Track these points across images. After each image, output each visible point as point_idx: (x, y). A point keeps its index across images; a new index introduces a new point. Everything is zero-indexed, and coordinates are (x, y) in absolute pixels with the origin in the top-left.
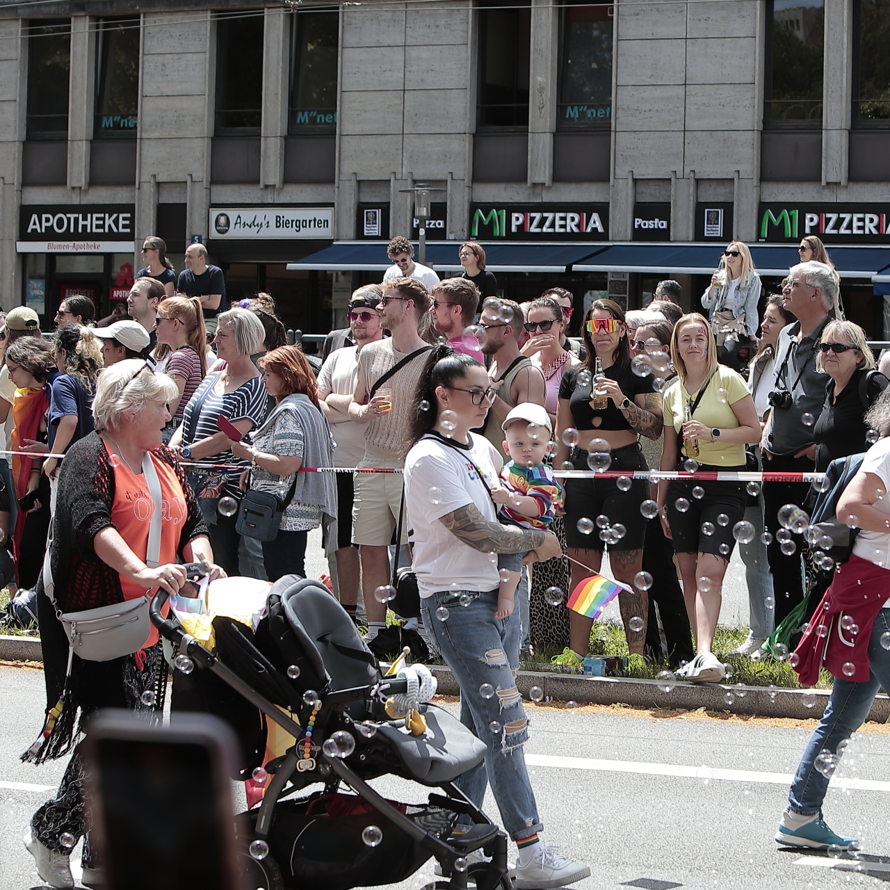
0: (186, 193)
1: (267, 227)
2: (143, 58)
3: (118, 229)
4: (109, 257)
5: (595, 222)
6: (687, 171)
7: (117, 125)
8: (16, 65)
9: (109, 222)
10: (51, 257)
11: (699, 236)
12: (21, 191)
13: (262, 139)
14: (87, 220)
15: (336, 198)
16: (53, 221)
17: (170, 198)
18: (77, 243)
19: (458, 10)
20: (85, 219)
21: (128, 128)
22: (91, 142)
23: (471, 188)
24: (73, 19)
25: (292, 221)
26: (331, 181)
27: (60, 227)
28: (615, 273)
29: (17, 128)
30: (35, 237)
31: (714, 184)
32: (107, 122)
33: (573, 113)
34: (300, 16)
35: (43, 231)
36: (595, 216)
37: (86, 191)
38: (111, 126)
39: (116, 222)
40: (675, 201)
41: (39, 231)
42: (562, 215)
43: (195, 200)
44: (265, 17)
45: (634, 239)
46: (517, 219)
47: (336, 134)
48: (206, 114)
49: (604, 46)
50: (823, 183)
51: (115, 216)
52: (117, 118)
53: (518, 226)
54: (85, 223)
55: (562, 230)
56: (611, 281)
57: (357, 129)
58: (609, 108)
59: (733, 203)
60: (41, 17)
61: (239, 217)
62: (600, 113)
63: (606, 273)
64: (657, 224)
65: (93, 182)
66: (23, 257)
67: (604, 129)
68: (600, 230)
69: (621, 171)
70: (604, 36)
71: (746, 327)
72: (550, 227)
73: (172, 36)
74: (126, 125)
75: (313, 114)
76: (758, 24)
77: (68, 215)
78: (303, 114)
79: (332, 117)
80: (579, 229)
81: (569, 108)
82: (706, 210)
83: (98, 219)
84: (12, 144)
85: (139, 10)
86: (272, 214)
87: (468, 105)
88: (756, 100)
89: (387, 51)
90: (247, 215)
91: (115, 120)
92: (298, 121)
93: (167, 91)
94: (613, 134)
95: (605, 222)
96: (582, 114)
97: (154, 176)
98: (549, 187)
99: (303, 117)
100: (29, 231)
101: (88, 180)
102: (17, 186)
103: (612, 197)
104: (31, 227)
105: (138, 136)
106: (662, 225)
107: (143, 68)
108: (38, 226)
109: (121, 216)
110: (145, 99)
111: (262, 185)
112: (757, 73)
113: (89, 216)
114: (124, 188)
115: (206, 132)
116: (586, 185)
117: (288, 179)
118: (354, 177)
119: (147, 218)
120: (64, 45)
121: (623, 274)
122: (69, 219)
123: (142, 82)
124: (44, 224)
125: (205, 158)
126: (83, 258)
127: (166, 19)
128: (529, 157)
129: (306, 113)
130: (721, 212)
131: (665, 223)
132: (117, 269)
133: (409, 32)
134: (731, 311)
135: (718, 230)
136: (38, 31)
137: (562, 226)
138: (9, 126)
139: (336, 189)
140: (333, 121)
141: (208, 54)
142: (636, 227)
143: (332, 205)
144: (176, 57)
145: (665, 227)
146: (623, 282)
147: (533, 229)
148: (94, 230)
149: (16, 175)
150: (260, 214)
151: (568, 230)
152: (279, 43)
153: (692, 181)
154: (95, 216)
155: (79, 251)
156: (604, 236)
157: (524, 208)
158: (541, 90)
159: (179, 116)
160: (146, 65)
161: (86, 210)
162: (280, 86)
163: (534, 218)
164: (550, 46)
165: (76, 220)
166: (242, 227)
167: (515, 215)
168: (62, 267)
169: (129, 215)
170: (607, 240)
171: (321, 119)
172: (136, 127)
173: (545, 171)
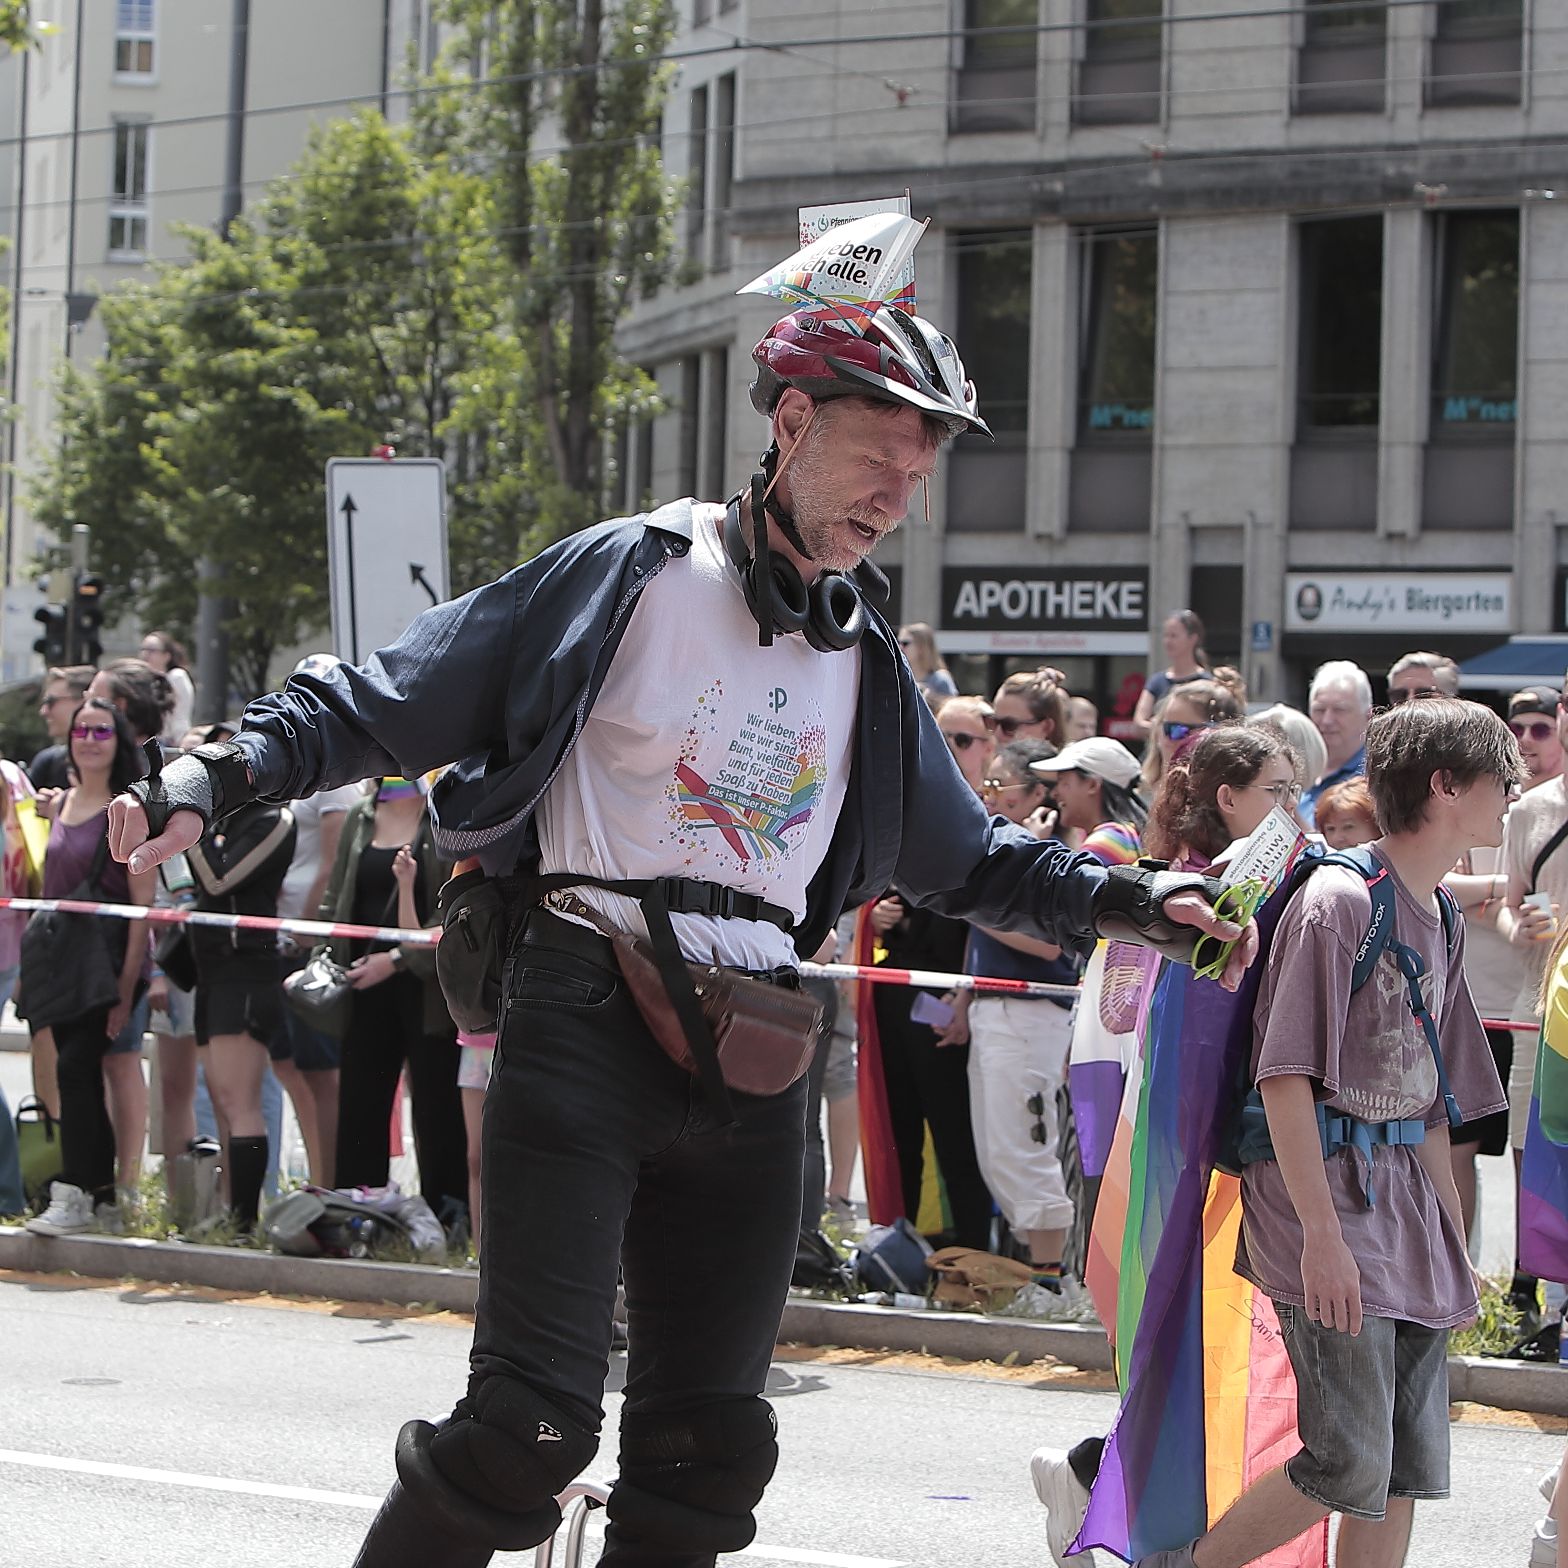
0: (1242, 545)
1: (1391, 608)
2: (1164, 299)
3: (1119, 610)
4: (1102, 662)
7: (1117, 421)
9: (1103, 597)
10: (996, 660)
12: (944, 541)
13: (1381, 448)
14: (1062, 594)
15: (1516, 557)
16: (1002, 596)
17: (1212, 555)
18: (1044, 635)
20: (1059, 591)
21: (1139, 427)
22: (1072, 452)
24: (1036, 229)
25: (1437, 599)
26: (1507, 526)
27: (1014, 607)
30: (969, 623)
32: (1100, 416)
35: (984, 613)
37: (1061, 542)
38: (1108, 423)
39: (1116, 598)
41: (976, 612)
43: (1260, 560)
44: (1387, 225)
47: (1514, 440)
48: (1280, 402)
52: (1118, 410)
54: (1059, 599)
57: (1555, 431)
61: (1340, 591)
65: (1076, 525)
73: (1217, 260)
74: (1134, 423)
75: (1475, 403)
77: (1028, 586)
78: (1456, 405)
79: (1508, 409)
83: (1083, 592)
85: (1157, 214)
86: (1399, 585)
90: (1355, 587)
91: (1114, 412)
92: (1448, 416)
93: (1208, 360)
97: (1185, 515)
99: (1455, 409)
100: (958, 612)
101: (1066, 523)
102: (936, 531)
104: (962, 605)
105: (1156, 443)
107: (1164, 318)
108: (973, 605)
109: (1127, 587)
110: (1168, 374)
111: (1380, 534)
113: (1066, 587)
114: (1129, 537)
115: (1279, 435)
117: (1428, 524)
118: (1550, 519)
119: (1171, 590)
122: (1030, 593)
123: (1164, 344)
124: (985, 601)
125: (1279, 481)
127: (1206, 228)
129: (1462, 402)
132: (1116, 685)
139: (1516, 540)
140: (1511, 413)
141: (1283, 293)
144: (1224, 297)
148: (1076, 613)
149: (935, 512)
150: (1378, 585)
152: (1412, 275)
154: (1079, 586)
155: (1050, 649)
159: (1230, 406)
160: (1171, 313)
161: (1061, 575)
162: (1414, 353)
165: (1044, 595)
166: (1345, 608)
169: (1137, 586)
171: (1488, 412)
172: (1151, 426)
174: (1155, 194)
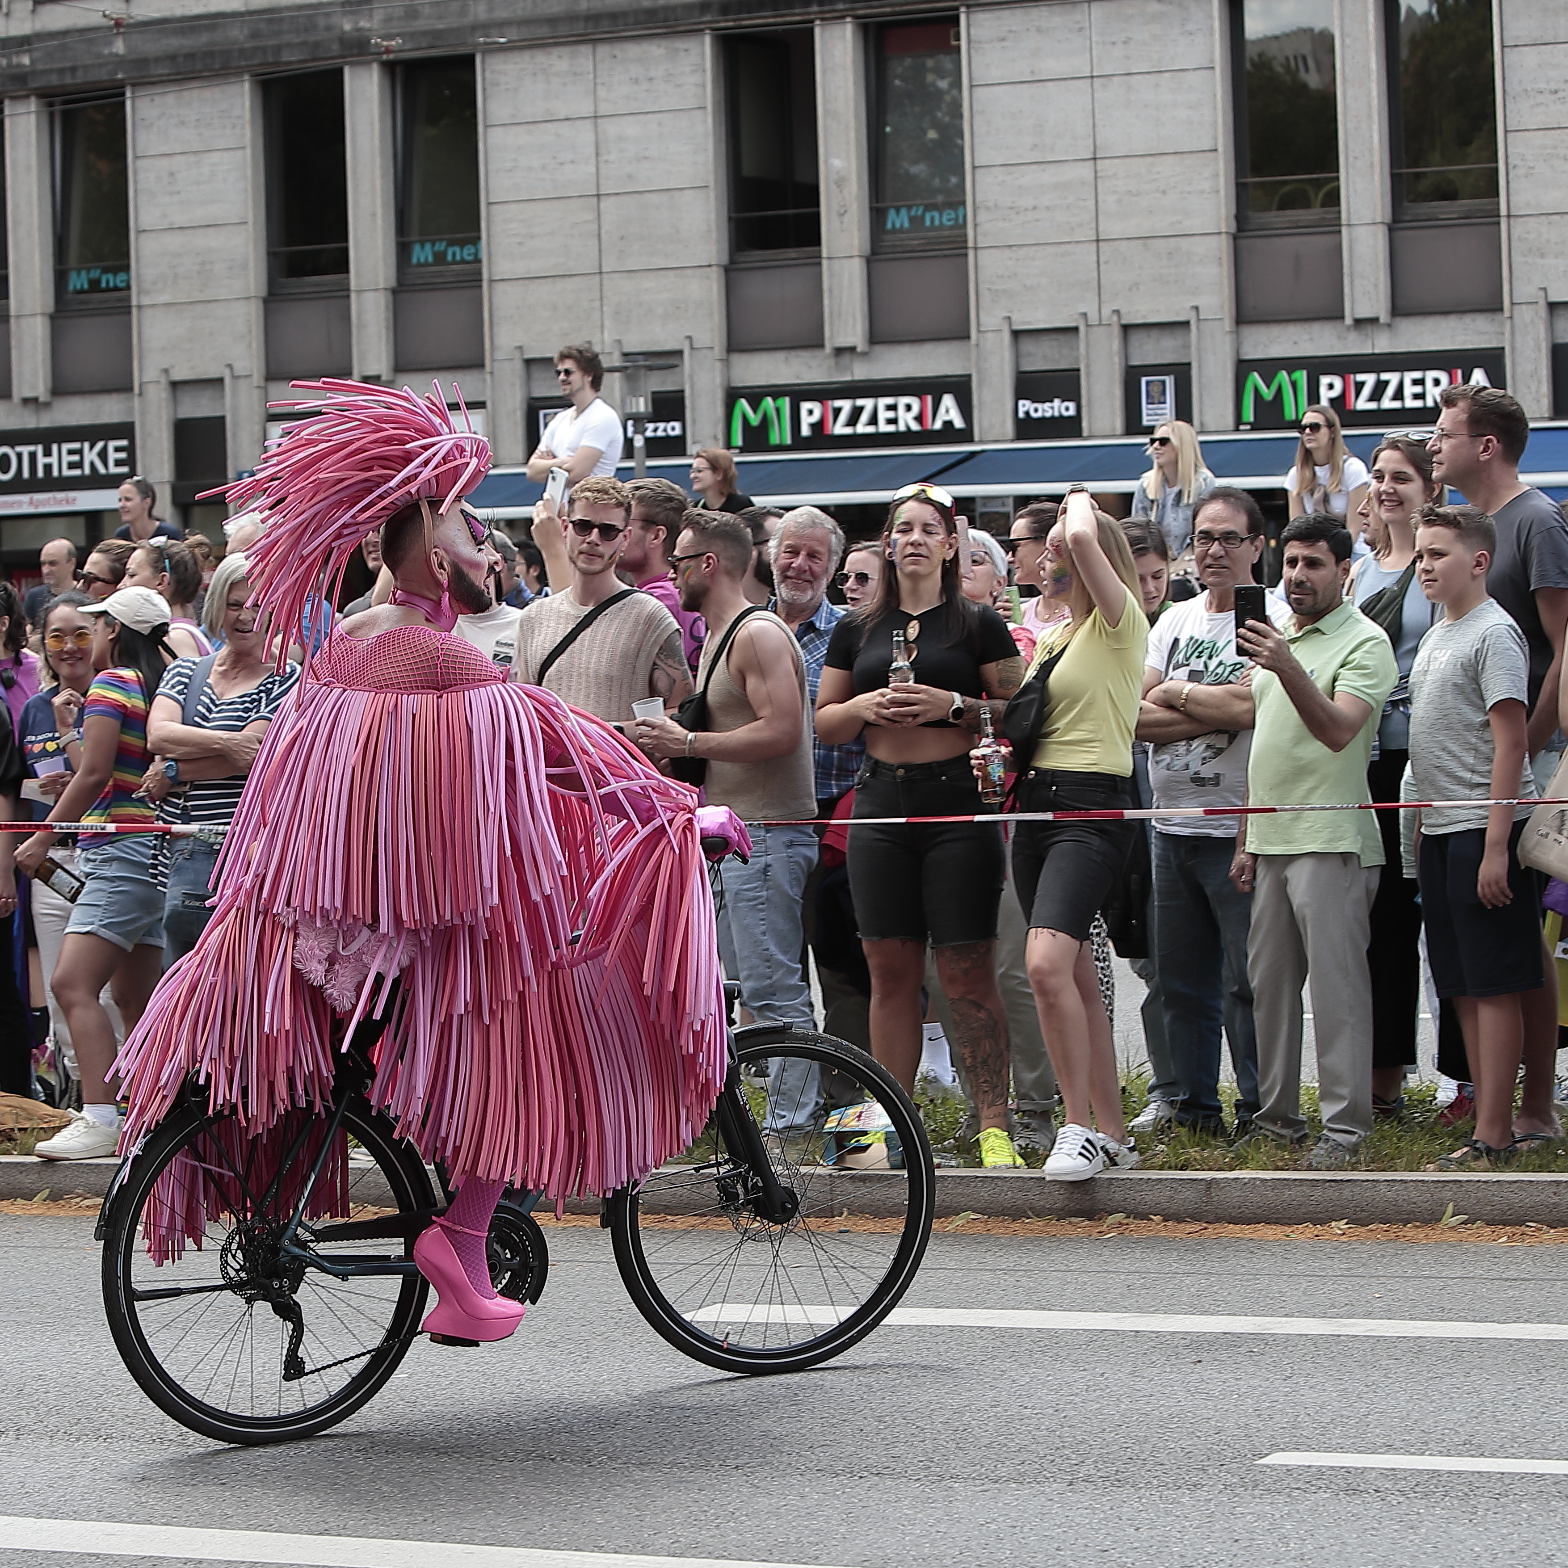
0: (223, 397)
2: (134, 163)
3: (106, 467)
4: (93, 518)
5: (947, 411)
6: (1106, 311)
7: (95, 286)
9: (91, 456)
11: (1133, 425)
13: (353, 295)
14: (51, 455)
15: (488, 393)
17: (195, 408)
18: (35, 496)
19: (686, 50)
20: (47, 453)
21: (116, 289)
22: (52, 317)
23: (726, 363)
24: (6, 103)
26: (478, 365)
27: (4, 470)
28: (987, 499)
31: (1154, 333)
32: (78, 281)
33: (898, 219)
36: (948, 401)
37: (47, 405)
38: (86, 287)
39: (103, 455)
40: (1088, 366)
42: (890, 401)
43: (240, 410)
44: (346, 82)
45: (1018, 437)
46: (811, 412)
47: (481, 280)
48: (251, 256)
49: (948, 98)
50: (1348, 321)
52: (95, 274)
53: (813, 426)
54: (48, 460)
55: (891, 428)
56: (982, 513)
57: (520, 268)
58: (961, 208)
59: (1189, 364)
62: (947, 218)
63: (972, 500)
64: (1058, 408)
65: (60, 389)
67: (954, 246)
68: (959, 423)
69: (990, 318)
70: (946, 82)
72: (869, 424)
73: (183, 122)
74: (112, 285)
75: (440, 246)
76: (1218, 45)
77: (19, 449)
78: (422, 249)
79: (473, 250)
80: (921, 424)
81: (892, 213)
82: (1144, 380)
83: (71, 452)
85: (122, 80)
87: (713, 216)
88: (1222, 180)
89: (564, 128)
91: (91, 276)
92: (415, 261)
93: (179, 221)
94: (971, 254)
95: (965, 408)
96: (916, 221)
97: (166, 371)
98: (864, 354)
99: (422, 254)
101: (50, 385)
103: (976, 364)
105: (134, 302)
106: (1067, 409)
107: (135, 182)
109: (112, 444)
110: (143, 237)
112: (1220, 131)
113: (55, 447)
114: (114, 397)
115: (253, 288)
116: (928, 347)
117: (401, 365)
118: (517, 354)
119: (157, 446)
121: (1002, 500)
122: (19, 456)
123: (136, 207)
125: (254, 333)
127: (170, 94)
128: (826, 302)
129: (428, 246)
130: (1169, 381)
133: (602, 92)
139: (488, 377)
140: (476, 254)
141: (248, 151)
142: (1021, 415)
143: (483, 405)
144: (192, 159)
145: (1072, 412)
146: (1004, 514)
147: (840, 429)
148: (66, 472)
151: (902, 427)
152: (372, 124)
153: (1116, 331)
154: (65, 447)
155: (41, 510)
157: (822, 393)
158: (840, 183)
159: (203, 263)
160: (141, 176)
161: (48, 437)
162: (379, 201)
163: (841, 409)
164: (852, 104)
165: (33, 456)
167: (805, 406)
168: (9, 541)
169: (124, 443)
170: (970, 440)
171: (454, 255)
172: (128, 288)
173: (854, 325)
174: (121, 62)
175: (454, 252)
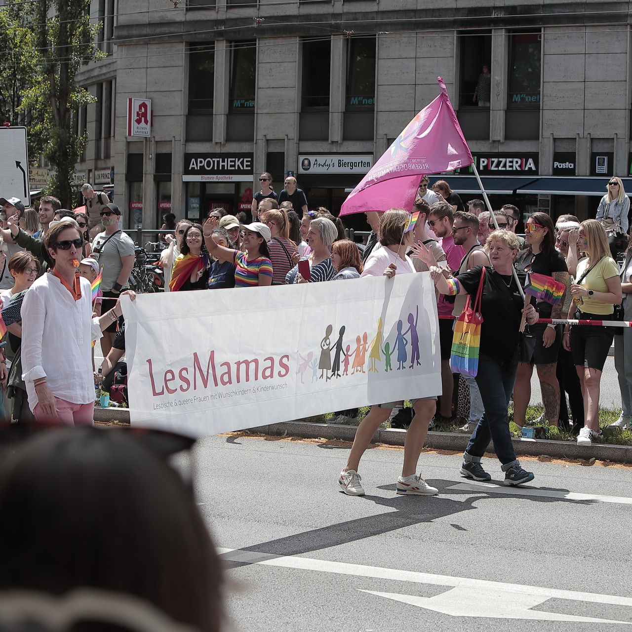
0: (284, 146)
1: (333, 166)
2: (258, 65)
3: (243, 167)
4: (238, 184)
5: (530, 164)
6: (586, 133)
7: (242, 105)
8: (181, 69)
9: (238, 163)
10: (203, 184)
11: (593, 172)
12: (185, 145)
13: (330, 113)
14: (224, 162)
15: (374, 149)
16: (205, 163)
17: (274, 149)
18: (218, 176)
19: (448, 37)
20: (223, 161)
21: (249, 107)
22: (227, 115)
24: (216, 42)
25: (348, 163)
26: (371, 139)
27: (208, 166)
28: (542, 195)
29: (183, 107)
30: (194, 172)
31: (602, 142)
32: (237, 103)
33: (517, 98)
34: (353, 40)
35: (198, 168)
36: (530, 161)
37: (224, 145)
38: (239, 106)
39: (242, 163)
40: (579, 152)
41: (196, 168)
42: (511, 159)
43: (290, 150)
44: (332, 41)
45: (554, 174)
46: (484, 162)
47: (374, 111)
48: (296, 99)
49: (536, 58)
51: (241, 159)
52: (243, 101)
53: (484, 166)
54: (223, 164)
55: (511, 169)
56: (540, 200)
57: (387, 108)
58: (538, 96)
59: (613, 153)
60: (197, 40)
61: (316, 160)
62: (533, 99)
63: (537, 195)
64: (568, 165)
65: (229, 139)
66: (187, 184)
67: (535, 108)
68: (534, 168)
69: (546, 133)
70: (536, 52)
71: (621, 228)
72: (503, 167)
73: (275, 52)
74: (248, 105)
75: (361, 98)
76: (628, 45)
77: (213, 159)
78: (355, 99)
79: (372, 101)
80: (521, 168)
81: (515, 96)
82: (597, 157)
83: (231, 161)
84: (180, 117)
85: (255, 36)
86: (336, 159)
87: (454, 93)
88: (627, 91)
89: (405, 61)
90: (321, 159)
91: (241, 102)
92: (352, 103)
93: (273, 85)
94: (541, 111)
95: (536, 164)
96: (523, 99)
97: (265, 136)
98: (503, 143)
99: (355, 101)
100: (190, 169)
101: (225, 138)
102: (182, 142)
103: (541, 149)
104: (191, 166)
105: (256, 112)
106: (571, 166)
107: (258, 71)
108: (195, 166)
109: (245, 160)
110: (260, 90)
111: (330, 142)
112: (628, 74)
113: (226, 159)
114: (247, 143)
115: (296, 109)
116: (525, 142)
117: (345, 138)
118: (385, 136)
119: (261, 161)
120: (211, 57)
121: (547, 195)
122: (214, 162)
123: (258, 80)
124: (199, 165)
125: (296, 125)
126: (223, 184)
127: (272, 42)
128: (491, 125)
129: (356, 98)
130: (606, 158)
131: (572, 165)
132: (243, 192)
133: (418, 50)
134: (612, 218)
135: (604, 169)
136: (195, 49)
137: (510, 167)
138: (178, 106)
139: (375, 144)
140: (373, 102)
141: (297, 63)
142: (555, 167)
143: (372, 153)
144: (278, 64)
145: (572, 167)
146: (547, 200)
147: (493, 168)
148: (229, 168)
149: (182, 135)
150: (329, 159)
151: (514, 169)
152: (340, 56)
153: (589, 140)
154: (229, 160)
155: (220, 180)
156: (536, 173)
157: (488, 156)
158: (498, 85)
159: (280, 100)
160: (260, 69)
161: (224, 156)
162: (341, 82)
163: (494, 161)
164: (503, 58)
165: (218, 162)
166: (318, 166)
167: (482, 160)
168: (210, 190)
169: (250, 159)
170: (537, 175)
171: (365, 102)
172: (254, 107)
173: (500, 133)
174: (255, 30)
175: (365, 101)
